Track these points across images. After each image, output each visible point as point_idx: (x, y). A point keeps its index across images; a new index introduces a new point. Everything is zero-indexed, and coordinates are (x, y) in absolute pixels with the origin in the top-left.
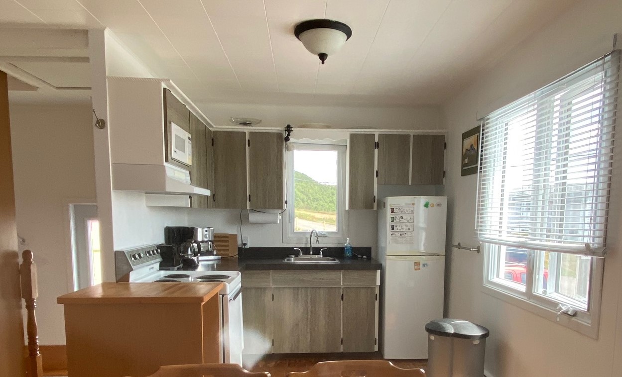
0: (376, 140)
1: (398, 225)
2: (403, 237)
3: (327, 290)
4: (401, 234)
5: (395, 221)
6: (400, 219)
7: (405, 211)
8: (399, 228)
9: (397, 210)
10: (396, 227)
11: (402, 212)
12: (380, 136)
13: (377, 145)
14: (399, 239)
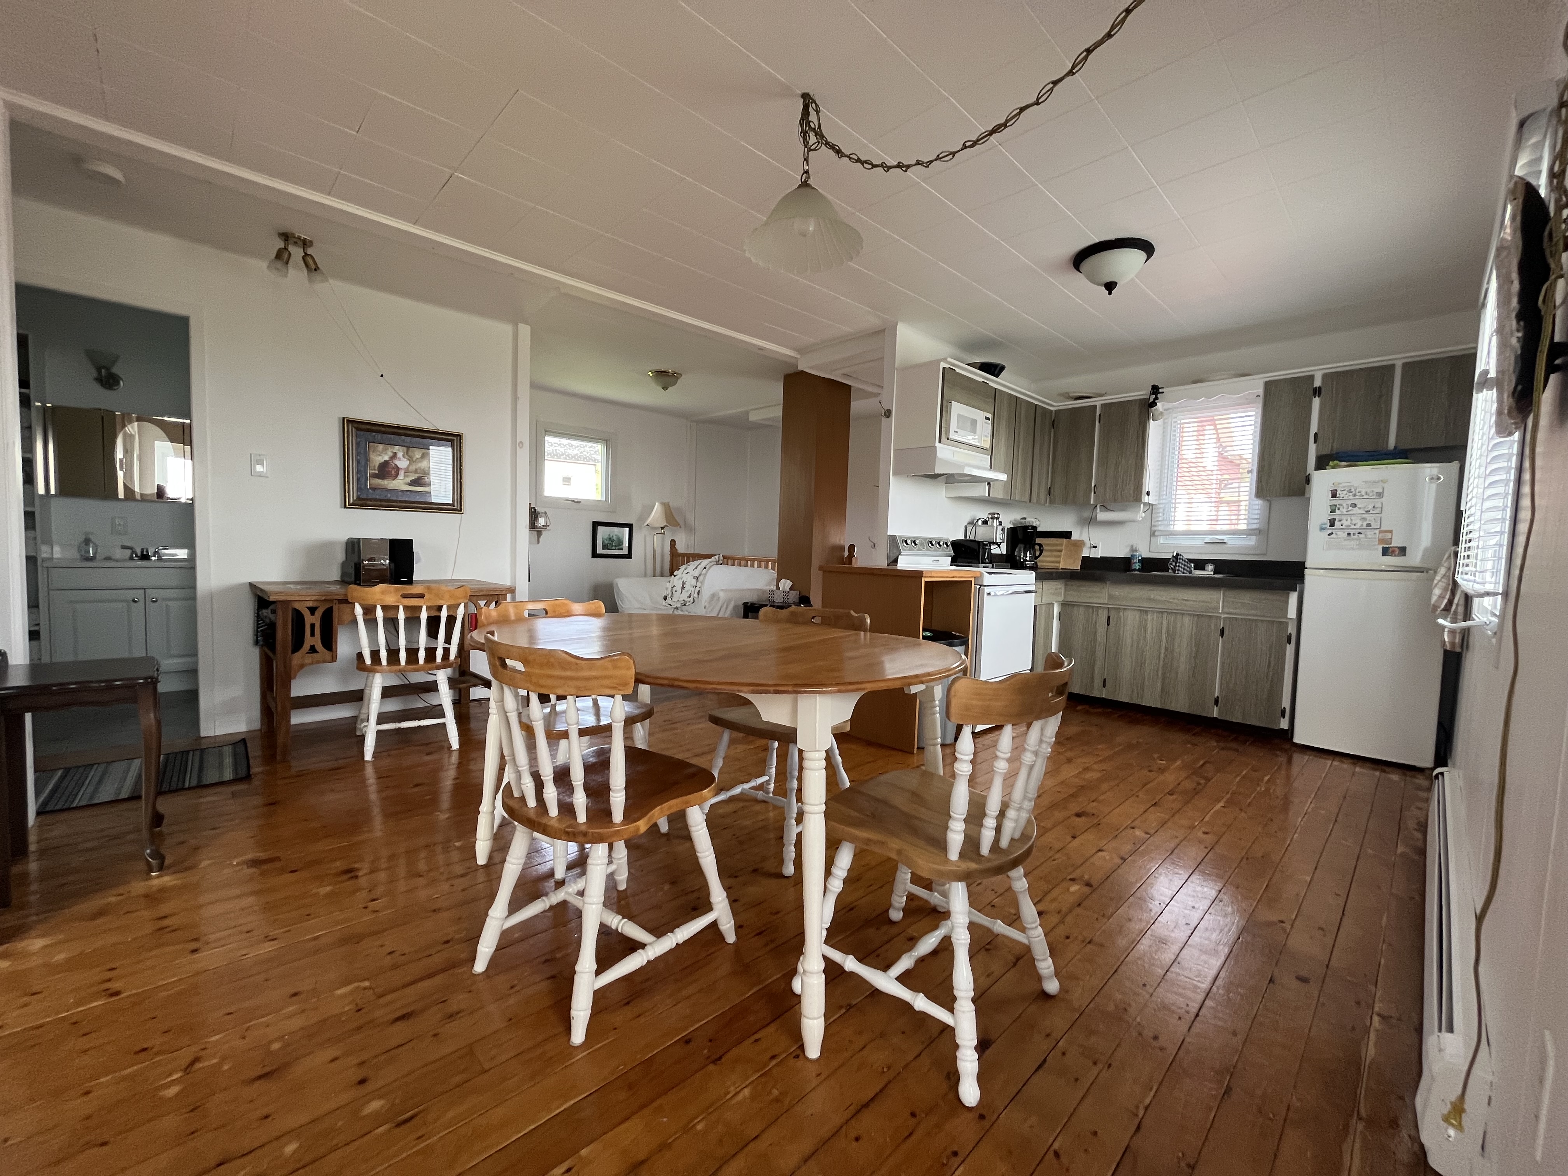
0: (1317, 383)
1: (1344, 518)
2: (1353, 540)
3: (1196, 618)
4: (1349, 534)
5: (1337, 512)
6: (1350, 508)
7: (1363, 493)
8: (1348, 523)
9: (1345, 492)
10: (1340, 521)
11: (1355, 495)
12: (1325, 377)
13: (1317, 392)
14: (1346, 543)
